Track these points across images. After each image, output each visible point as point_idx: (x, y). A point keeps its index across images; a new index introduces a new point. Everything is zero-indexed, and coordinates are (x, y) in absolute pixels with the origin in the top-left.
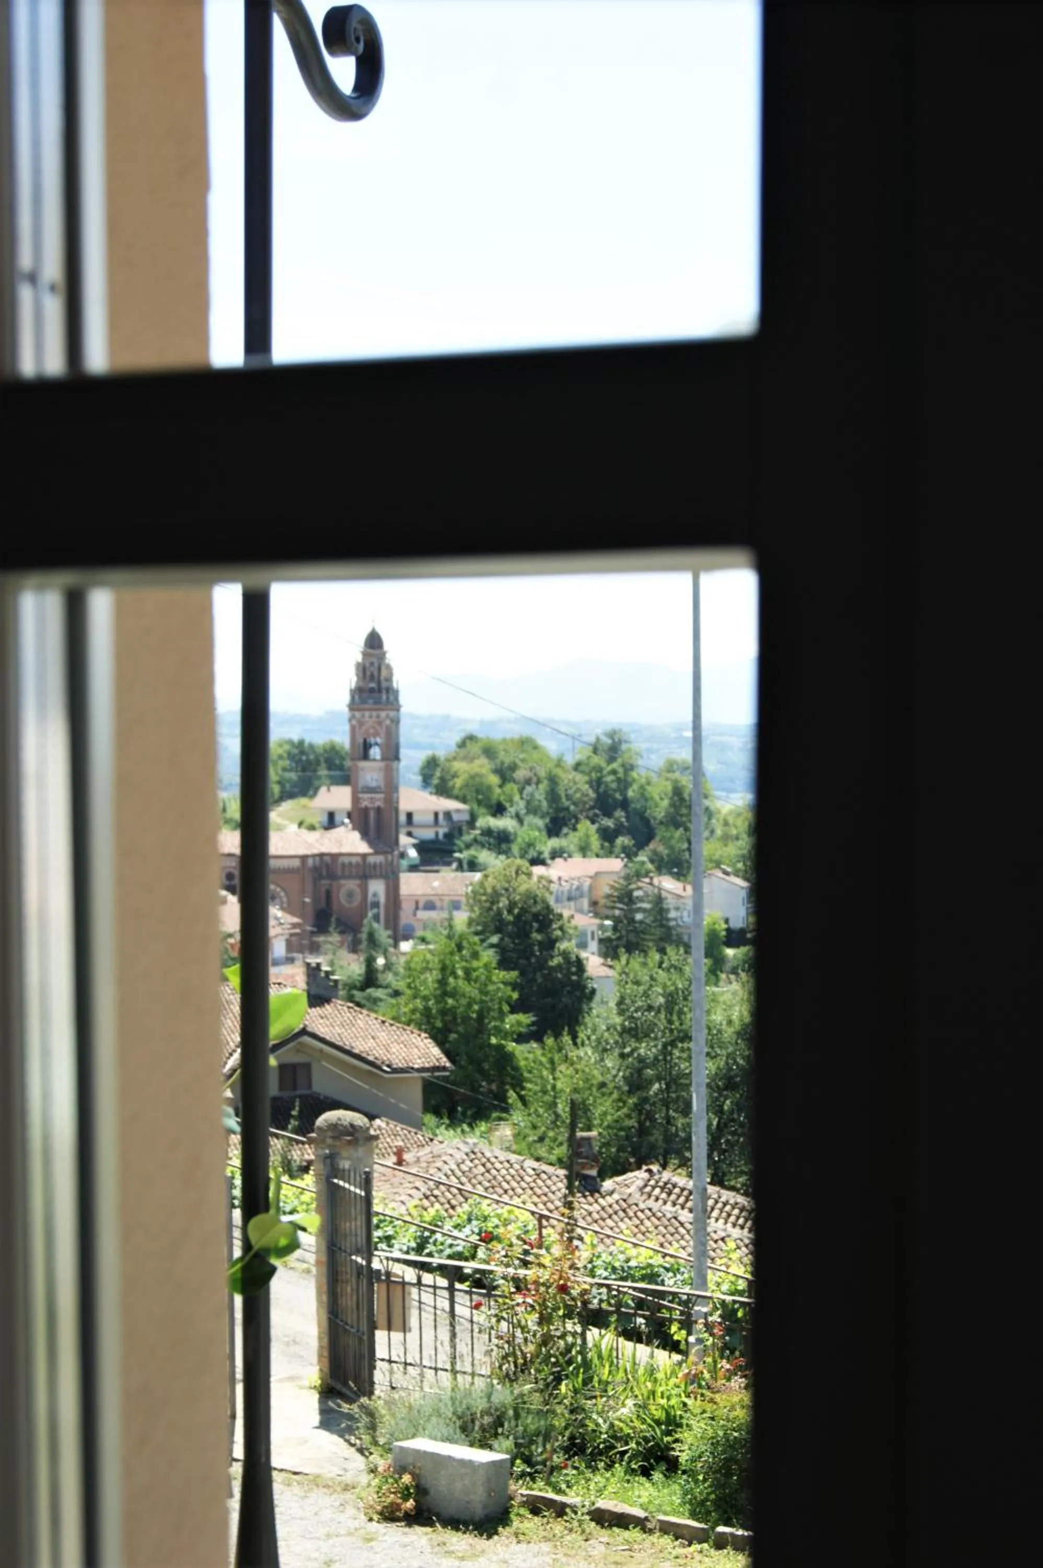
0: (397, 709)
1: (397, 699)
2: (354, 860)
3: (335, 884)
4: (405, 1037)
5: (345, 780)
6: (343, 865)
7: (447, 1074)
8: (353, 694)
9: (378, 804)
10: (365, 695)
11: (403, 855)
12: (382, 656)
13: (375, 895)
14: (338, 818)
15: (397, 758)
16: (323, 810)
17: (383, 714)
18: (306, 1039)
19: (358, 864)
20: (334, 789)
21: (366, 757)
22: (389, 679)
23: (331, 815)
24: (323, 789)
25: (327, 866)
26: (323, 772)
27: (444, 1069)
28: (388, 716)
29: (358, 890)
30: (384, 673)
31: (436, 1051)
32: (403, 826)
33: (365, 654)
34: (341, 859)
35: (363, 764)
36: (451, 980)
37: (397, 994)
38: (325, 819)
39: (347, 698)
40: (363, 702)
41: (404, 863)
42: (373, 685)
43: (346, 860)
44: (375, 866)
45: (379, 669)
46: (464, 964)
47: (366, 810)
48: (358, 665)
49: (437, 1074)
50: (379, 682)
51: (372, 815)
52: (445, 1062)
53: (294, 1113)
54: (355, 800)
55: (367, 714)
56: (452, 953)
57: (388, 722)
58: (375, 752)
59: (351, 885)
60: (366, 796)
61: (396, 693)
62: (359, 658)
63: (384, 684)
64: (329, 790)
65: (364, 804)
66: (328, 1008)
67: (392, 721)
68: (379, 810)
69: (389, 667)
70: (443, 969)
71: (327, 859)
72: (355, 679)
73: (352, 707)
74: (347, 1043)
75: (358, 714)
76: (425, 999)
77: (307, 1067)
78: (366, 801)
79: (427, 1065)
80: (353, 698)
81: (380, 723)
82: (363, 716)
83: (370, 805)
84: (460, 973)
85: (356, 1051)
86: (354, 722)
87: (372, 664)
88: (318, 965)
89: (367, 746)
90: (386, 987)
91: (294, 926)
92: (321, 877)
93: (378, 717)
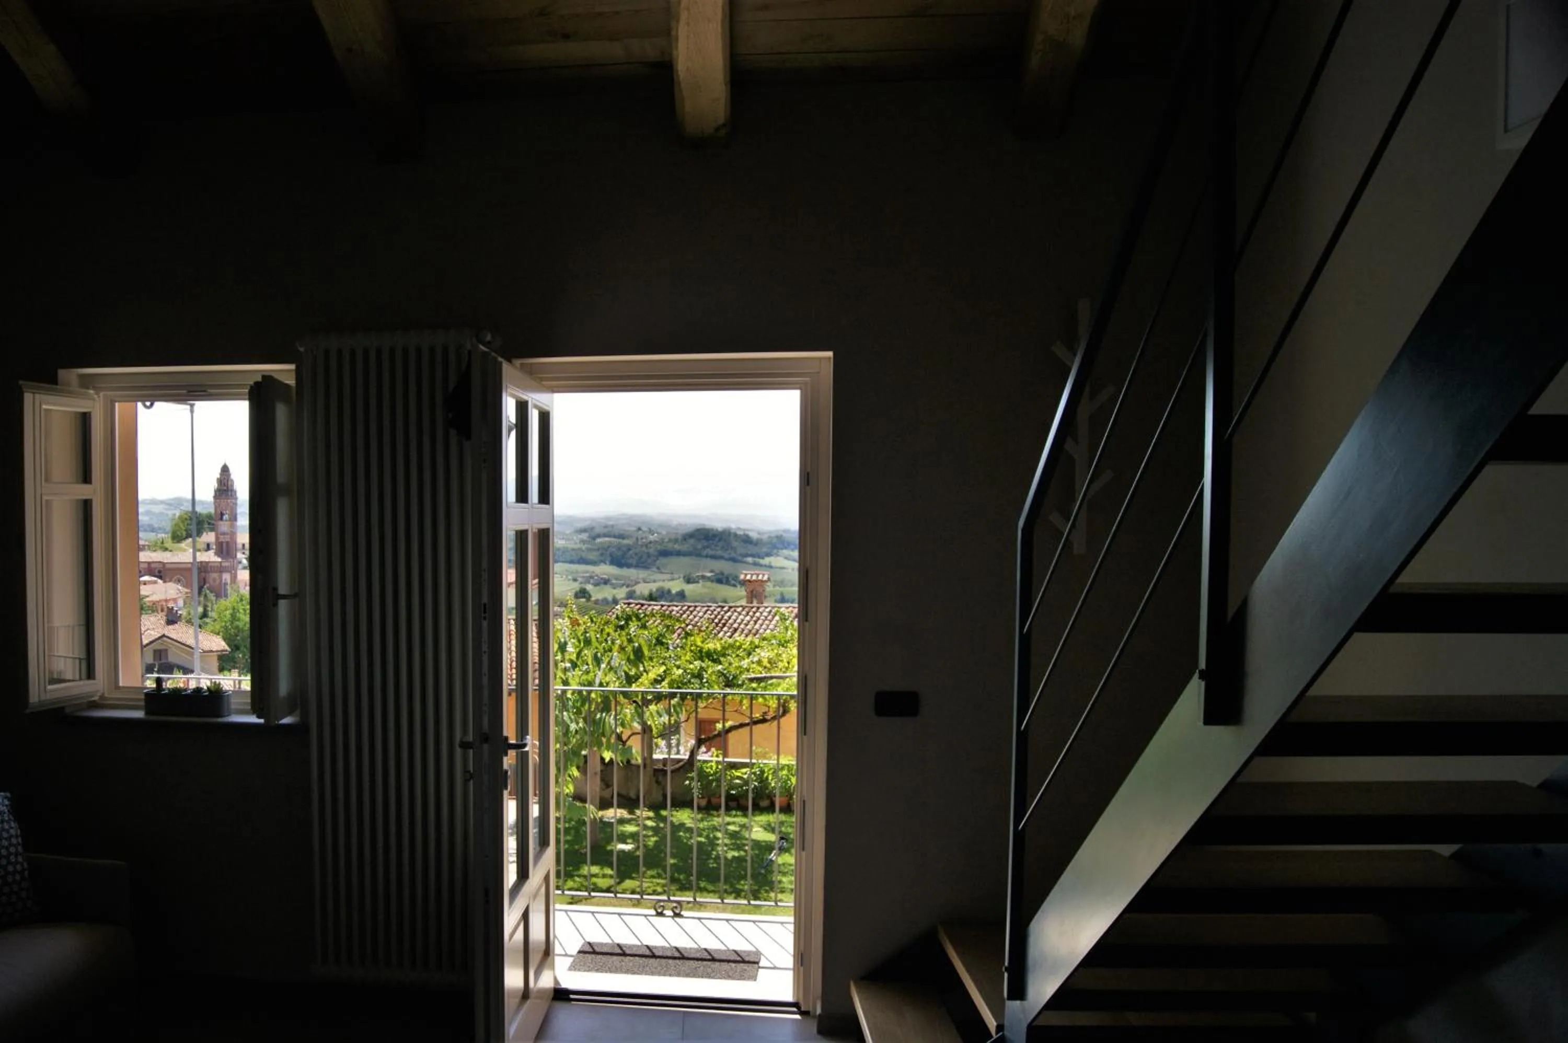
0: (236, 499)
1: (236, 494)
2: (216, 564)
3: (207, 575)
4: (210, 638)
5: (212, 530)
6: (211, 567)
7: (227, 653)
8: (216, 491)
9: (227, 540)
10: (221, 492)
11: (240, 562)
12: (229, 475)
13: (225, 580)
14: (211, 546)
15: (235, 519)
16: (204, 543)
17: (229, 501)
18: (165, 639)
19: (217, 566)
20: (209, 533)
21: (221, 519)
22: (232, 486)
23: (208, 545)
24: (205, 534)
25: (204, 567)
26: (206, 526)
27: (226, 651)
28: (231, 502)
29: (217, 578)
30: (230, 483)
31: (223, 643)
32: (240, 550)
33: (221, 474)
34: (210, 564)
35: (221, 523)
36: (238, 614)
37: (215, 620)
38: (206, 547)
39: (212, 494)
40: (220, 495)
41: (240, 566)
42: (225, 488)
43: (213, 564)
44: (225, 567)
45: (228, 481)
46: (243, 607)
47: (222, 543)
48: (218, 479)
49: (224, 653)
50: (228, 487)
51: (224, 545)
52: (227, 648)
53: (156, 669)
54: (217, 538)
55: (222, 501)
56: (237, 603)
57: (232, 504)
58: (226, 517)
59: (215, 575)
60: (222, 537)
61: (235, 492)
62: (219, 476)
63: (230, 488)
64: (207, 534)
65: (220, 540)
66: (176, 626)
67: (233, 504)
68: (227, 543)
69: (232, 481)
70: (234, 609)
71: (204, 564)
72: (216, 485)
73: (215, 497)
74: (183, 640)
75: (218, 501)
76: (225, 622)
77: (166, 650)
78: (222, 539)
79: (219, 649)
80: (216, 494)
81: (228, 505)
82: (220, 502)
83: (223, 540)
84: (241, 611)
85: (188, 644)
86: (217, 504)
87: (224, 478)
88: (173, 608)
89: (222, 515)
90: (211, 618)
91: (187, 593)
92: (201, 572)
93: (227, 502)
